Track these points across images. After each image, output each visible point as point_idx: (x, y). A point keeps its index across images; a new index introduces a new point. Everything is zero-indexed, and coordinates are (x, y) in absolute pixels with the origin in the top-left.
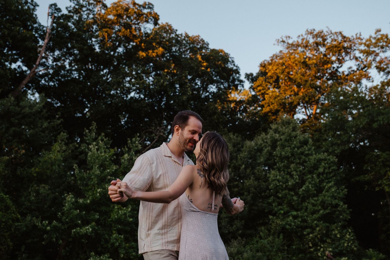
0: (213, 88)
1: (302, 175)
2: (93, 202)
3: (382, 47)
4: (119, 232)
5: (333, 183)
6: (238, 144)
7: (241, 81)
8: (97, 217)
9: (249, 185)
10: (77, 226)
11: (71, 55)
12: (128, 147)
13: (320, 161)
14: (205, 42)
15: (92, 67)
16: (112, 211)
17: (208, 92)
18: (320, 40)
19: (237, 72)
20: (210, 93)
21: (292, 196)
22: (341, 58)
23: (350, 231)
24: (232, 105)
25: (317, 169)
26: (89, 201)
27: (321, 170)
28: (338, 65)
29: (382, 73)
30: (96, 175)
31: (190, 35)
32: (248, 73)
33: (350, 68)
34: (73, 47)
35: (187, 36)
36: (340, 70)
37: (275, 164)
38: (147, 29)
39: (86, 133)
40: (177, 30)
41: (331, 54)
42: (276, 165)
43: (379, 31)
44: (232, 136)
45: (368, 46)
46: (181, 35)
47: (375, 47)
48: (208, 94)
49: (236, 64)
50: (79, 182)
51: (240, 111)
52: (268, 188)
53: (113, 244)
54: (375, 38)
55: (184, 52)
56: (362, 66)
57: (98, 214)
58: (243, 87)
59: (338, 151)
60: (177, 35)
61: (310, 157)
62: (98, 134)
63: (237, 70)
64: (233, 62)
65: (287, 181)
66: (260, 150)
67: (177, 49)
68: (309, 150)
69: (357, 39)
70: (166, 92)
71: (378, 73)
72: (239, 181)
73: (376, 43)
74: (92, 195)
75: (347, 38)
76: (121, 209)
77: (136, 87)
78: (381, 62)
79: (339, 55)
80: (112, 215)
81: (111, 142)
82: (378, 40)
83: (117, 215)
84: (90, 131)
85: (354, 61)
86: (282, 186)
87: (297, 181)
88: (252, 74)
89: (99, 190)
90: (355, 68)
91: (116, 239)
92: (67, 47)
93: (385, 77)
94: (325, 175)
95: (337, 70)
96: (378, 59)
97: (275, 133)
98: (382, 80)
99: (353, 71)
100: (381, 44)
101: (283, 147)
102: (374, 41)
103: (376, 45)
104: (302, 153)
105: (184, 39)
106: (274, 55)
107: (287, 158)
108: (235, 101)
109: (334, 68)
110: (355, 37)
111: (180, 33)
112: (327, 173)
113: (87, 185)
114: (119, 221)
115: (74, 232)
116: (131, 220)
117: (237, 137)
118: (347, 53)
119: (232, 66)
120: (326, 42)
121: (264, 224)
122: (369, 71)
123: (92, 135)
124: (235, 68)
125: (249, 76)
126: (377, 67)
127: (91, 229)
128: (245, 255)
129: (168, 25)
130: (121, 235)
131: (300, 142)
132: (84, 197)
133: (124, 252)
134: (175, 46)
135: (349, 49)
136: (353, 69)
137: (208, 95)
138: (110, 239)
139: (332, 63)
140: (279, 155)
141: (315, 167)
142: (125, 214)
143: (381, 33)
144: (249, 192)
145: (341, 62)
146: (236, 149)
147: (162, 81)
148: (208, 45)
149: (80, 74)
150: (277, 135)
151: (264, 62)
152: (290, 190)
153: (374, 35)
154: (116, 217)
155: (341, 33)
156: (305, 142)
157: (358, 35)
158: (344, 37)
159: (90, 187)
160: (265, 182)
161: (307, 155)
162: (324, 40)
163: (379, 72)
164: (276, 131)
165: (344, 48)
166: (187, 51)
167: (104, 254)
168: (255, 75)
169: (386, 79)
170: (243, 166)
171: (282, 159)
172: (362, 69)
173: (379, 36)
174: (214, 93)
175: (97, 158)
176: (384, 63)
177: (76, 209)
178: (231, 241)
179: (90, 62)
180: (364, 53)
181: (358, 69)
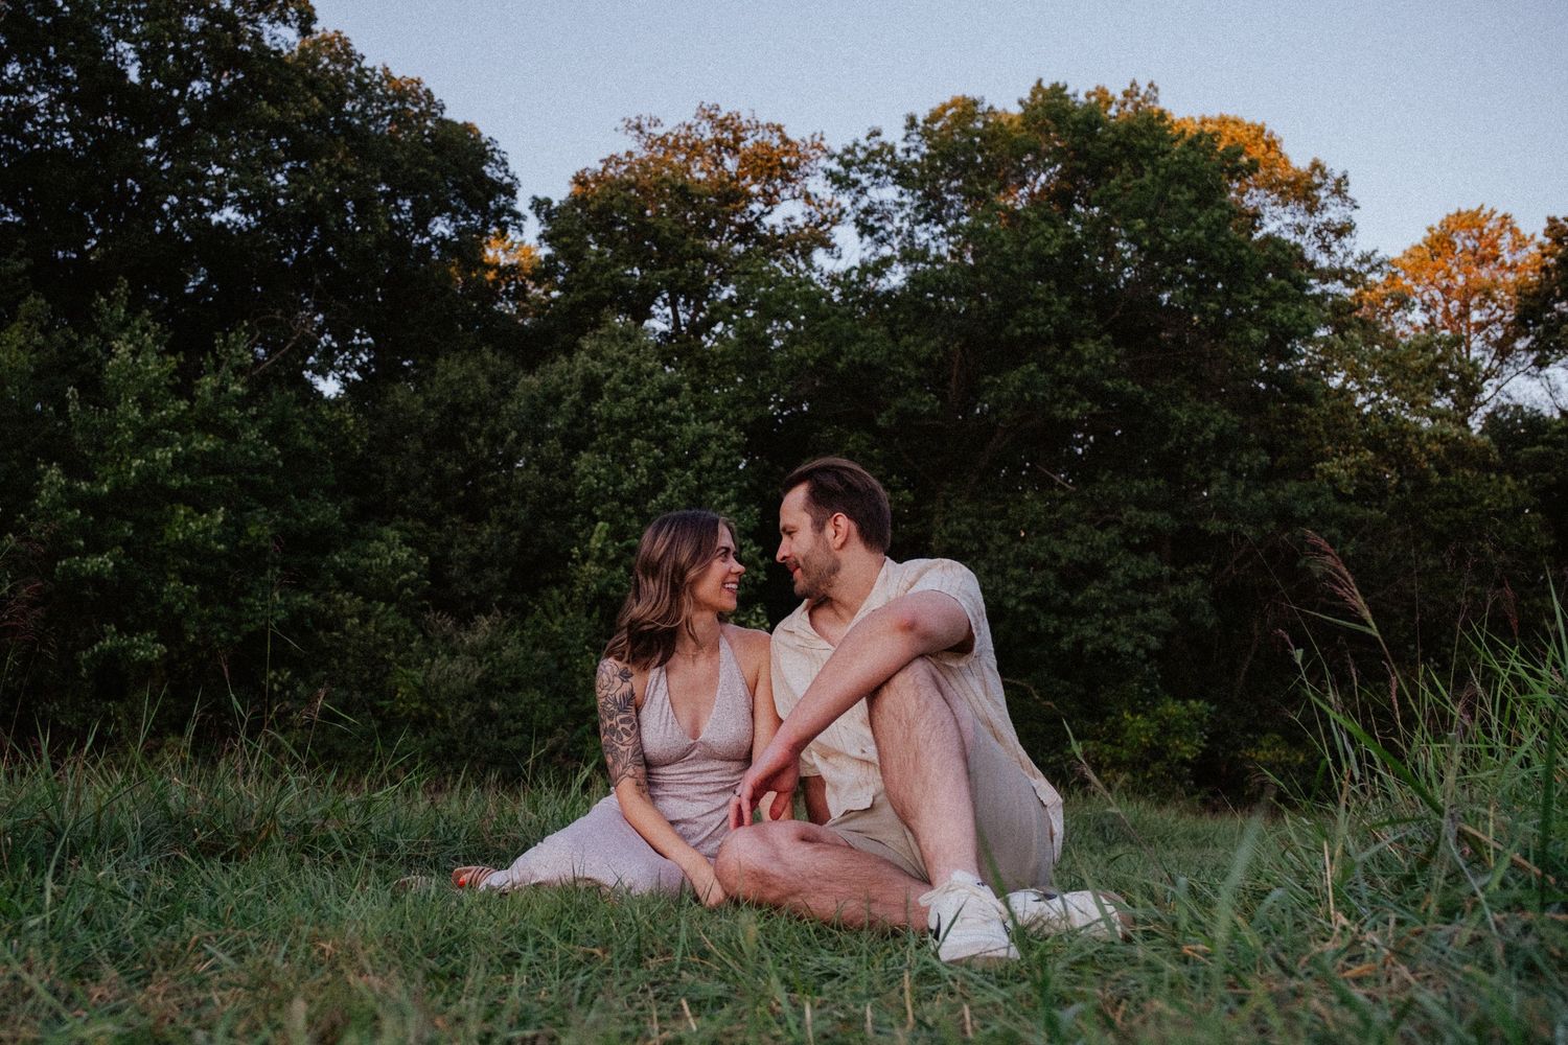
0: (441, 227)
1: (658, 471)
2: (116, 490)
3: (877, 174)
4: (186, 577)
5: (731, 493)
6: (505, 377)
7: (517, 216)
8: (128, 530)
9: (524, 482)
10: (70, 552)
11: (53, 80)
12: (215, 356)
13: (704, 438)
14: (436, 99)
15: (115, 125)
16: (168, 521)
17: (429, 234)
18: (728, 135)
19: (510, 191)
20: (435, 239)
21: (630, 517)
22: (771, 190)
23: (759, 610)
24: (491, 275)
25: (698, 457)
26: (106, 489)
27: (706, 460)
28: (762, 207)
29: (867, 239)
30: (129, 422)
31: (397, 75)
32: (541, 196)
33: (791, 219)
34: (64, 59)
35: (388, 77)
36: (767, 221)
37: (592, 436)
38: (279, 40)
39: (99, 305)
40: (363, 57)
41: (749, 178)
42: (595, 439)
43: (876, 133)
44: (488, 356)
45: (847, 165)
46: (373, 70)
47: (862, 172)
48: (427, 239)
49: (511, 171)
50: (78, 437)
51: (506, 292)
52: (570, 494)
53: (168, 608)
54: (865, 149)
55: (377, 117)
56: (818, 217)
57: (129, 524)
58: (521, 231)
59: (748, 418)
60: (361, 70)
61: (685, 427)
62: (134, 309)
63: (510, 185)
64: (504, 163)
65: (619, 480)
66: (555, 399)
67: (358, 107)
68: (682, 409)
69: (813, 147)
70: (321, 220)
71: (857, 239)
72: (498, 469)
73: (864, 162)
74: (114, 475)
75: (792, 144)
76: (194, 519)
77: (240, 193)
78: (868, 211)
79: (767, 182)
80: (168, 531)
81: (168, 336)
82: (872, 155)
83: (184, 532)
84: (111, 300)
85: (801, 203)
86: (605, 490)
87: (644, 481)
88: (548, 202)
89: (137, 463)
90: (800, 221)
91: (175, 593)
92: (45, 56)
93: (872, 249)
94: (714, 474)
95: (758, 220)
96: (864, 202)
97: (594, 359)
98: (866, 255)
99: (796, 227)
100: (877, 166)
101: (618, 396)
102: (861, 155)
103: (863, 166)
104: (665, 415)
105: (380, 85)
106: (613, 156)
107: (626, 423)
108: (497, 266)
109: (752, 213)
110: (809, 141)
111: (370, 66)
112: (720, 470)
113: (100, 447)
114: (187, 548)
115: (63, 568)
116: (221, 547)
117: (502, 358)
118: (787, 180)
119: (500, 175)
120: (742, 145)
121: (557, 583)
122: (835, 229)
123: (115, 314)
124: (507, 180)
125: (539, 205)
126: (858, 222)
127: (111, 564)
128: (507, 653)
129: (340, 39)
130: (191, 584)
131: (662, 390)
132: (90, 477)
133: (197, 629)
134: (352, 98)
135: (791, 169)
136: (795, 223)
137: (429, 244)
138: (160, 592)
139: (749, 198)
140: (605, 415)
141: (695, 454)
142: (206, 531)
143: (882, 138)
144: (523, 499)
145: (770, 200)
146: (498, 389)
147: (311, 188)
148: (442, 108)
149: (78, 140)
150: (598, 364)
151: (583, 172)
152: (624, 502)
153: (864, 143)
154: (180, 536)
155: (779, 129)
156: (673, 391)
157: (817, 139)
158: (785, 141)
159: (108, 453)
160: (562, 477)
161: (677, 421)
162: (738, 140)
163: (861, 235)
164: (595, 354)
165: (782, 165)
166: (383, 117)
167: (142, 631)
168: (556, 204)
169: (874, 254)
170: (514, 434)
171: (611, 424)
172: (817, 225)
173: (876, 147)
174: (443, 237)
175: (132, 376)
176: (876, 216)
177: (71, 507)
178: (473, 620)
179: (112, 109)
180: (834, 182)
181: (806, 225)
